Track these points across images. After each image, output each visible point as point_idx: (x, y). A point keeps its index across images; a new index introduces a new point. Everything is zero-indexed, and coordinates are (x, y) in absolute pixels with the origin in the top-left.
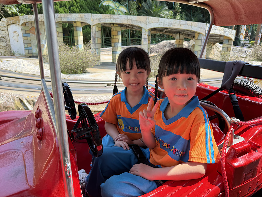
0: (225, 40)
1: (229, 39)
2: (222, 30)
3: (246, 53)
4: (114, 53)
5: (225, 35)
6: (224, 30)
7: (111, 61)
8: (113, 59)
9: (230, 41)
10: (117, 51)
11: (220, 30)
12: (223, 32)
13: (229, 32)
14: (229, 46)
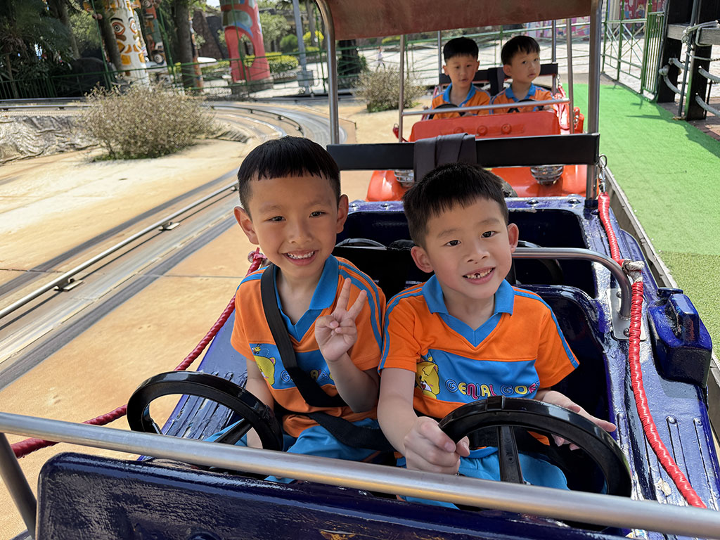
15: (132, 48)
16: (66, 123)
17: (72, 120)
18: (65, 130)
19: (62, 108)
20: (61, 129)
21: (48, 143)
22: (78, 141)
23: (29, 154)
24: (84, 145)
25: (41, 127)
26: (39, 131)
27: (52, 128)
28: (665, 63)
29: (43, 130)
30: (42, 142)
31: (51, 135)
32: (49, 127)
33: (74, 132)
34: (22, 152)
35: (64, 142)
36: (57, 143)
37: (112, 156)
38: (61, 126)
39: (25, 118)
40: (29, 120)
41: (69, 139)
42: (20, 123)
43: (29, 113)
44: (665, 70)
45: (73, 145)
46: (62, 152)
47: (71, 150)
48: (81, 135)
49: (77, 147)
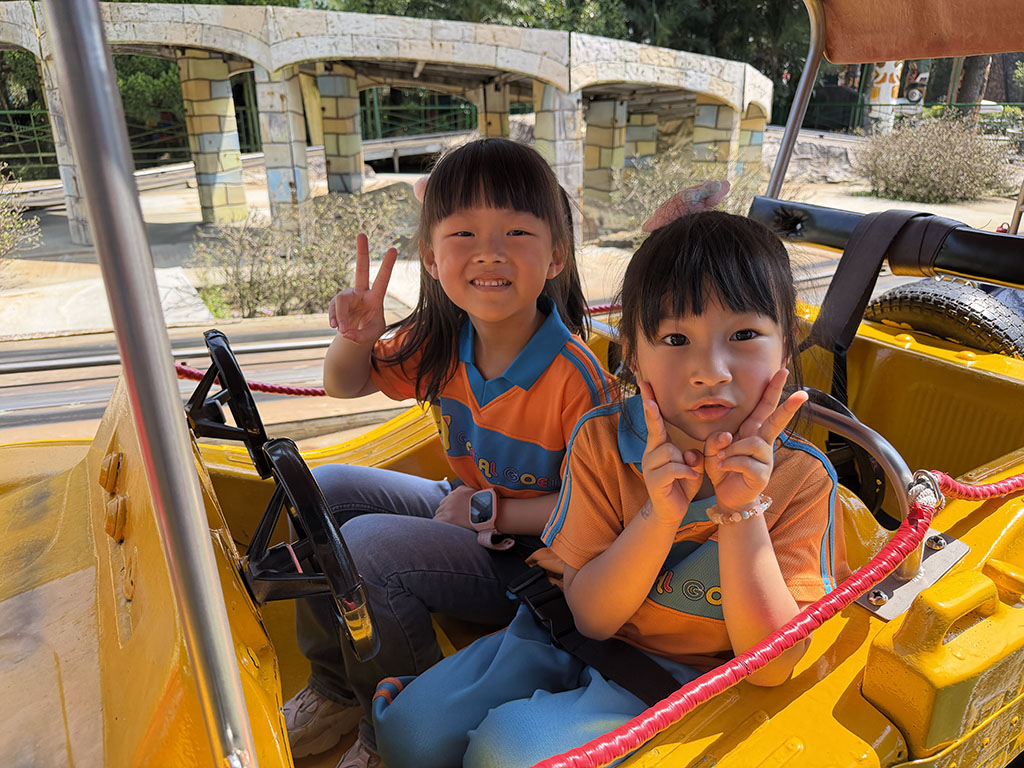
0: (703, 111)
1: (719, 103)
2: (663, 63)
3: (847, 160)
4: (204, 179)
5: (687, 84)
6: (680, 65)
7: (198, 218)
8: (204, 208)
9: (722, 116)
10: (220, 169)
11: (656, 61)
12: (673, 71)
13: (709, 70)
14: (721, 135)
15: (888, 77)
16: (826, 153)
17: (832, 150)
18: (822, 160)
19: (821, 136)
20: (818, 158)
21: (801, 171)
22: (832, 174)
24: (838, 178)
25: (798, 152)
26: (795, 156)
27: (810, 156)
30: (794, 168)
32: (807, 153)
33: (831, 164)
35: (817, 172)
36: (809, 172)
38: (819, 155)
41: (823, 170)
45: (825, 177)
46: (812, 182)
47: (822, 182)
48: (837, 168)
49: (829, 180)
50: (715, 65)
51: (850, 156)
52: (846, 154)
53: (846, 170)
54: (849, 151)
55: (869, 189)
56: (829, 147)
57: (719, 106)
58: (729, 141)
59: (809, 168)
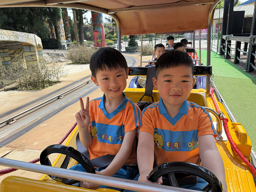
0: (25, 47)
1: (29, 45)
2: (10, 35)
3: (64, 56)
5: (17, 40)
6: (15, 35)
9: (31, 48)
11: (7, 34)
12: (13, 37)
14: (33, 53)
15: (62, 36)
16: (58, 55)
17: (59, 54)
18: (57, 57)
19: (55, 51)
20: (56, 56)
21: (53, 60)
22: (61, 60)
23: (48, 62)
24: (63, 61)
25: (51, 55)
26: (50, 56)
27: (54, 56)
28: (222, 45)
29: (52, 56)
30: (51, 59)
31: (54, 58)
32: (53, 55)
33: (60, 57)
34: (46, 62)
35: (57, 60)
36: (55, 60)
37: (73, 63)
38: (56, 55)
39: (47, 53)
40: (48, 54)
41: (59, 59)
42: (45, 54)
43: (48, 52)
44: (222, 46)
45: (60, 61)
46: (57, 62)
47: (59, 62)
48: (62, 58)
49: (61, 61)
50: (26, 35)
51: (64, 55)
52: (63, 55)
53: (64, 58)
54: (63, 54)
55: (72, 62)
56: (58, 53)
57: (30, 46)
58: (36, 55)
59: (55, 59)
